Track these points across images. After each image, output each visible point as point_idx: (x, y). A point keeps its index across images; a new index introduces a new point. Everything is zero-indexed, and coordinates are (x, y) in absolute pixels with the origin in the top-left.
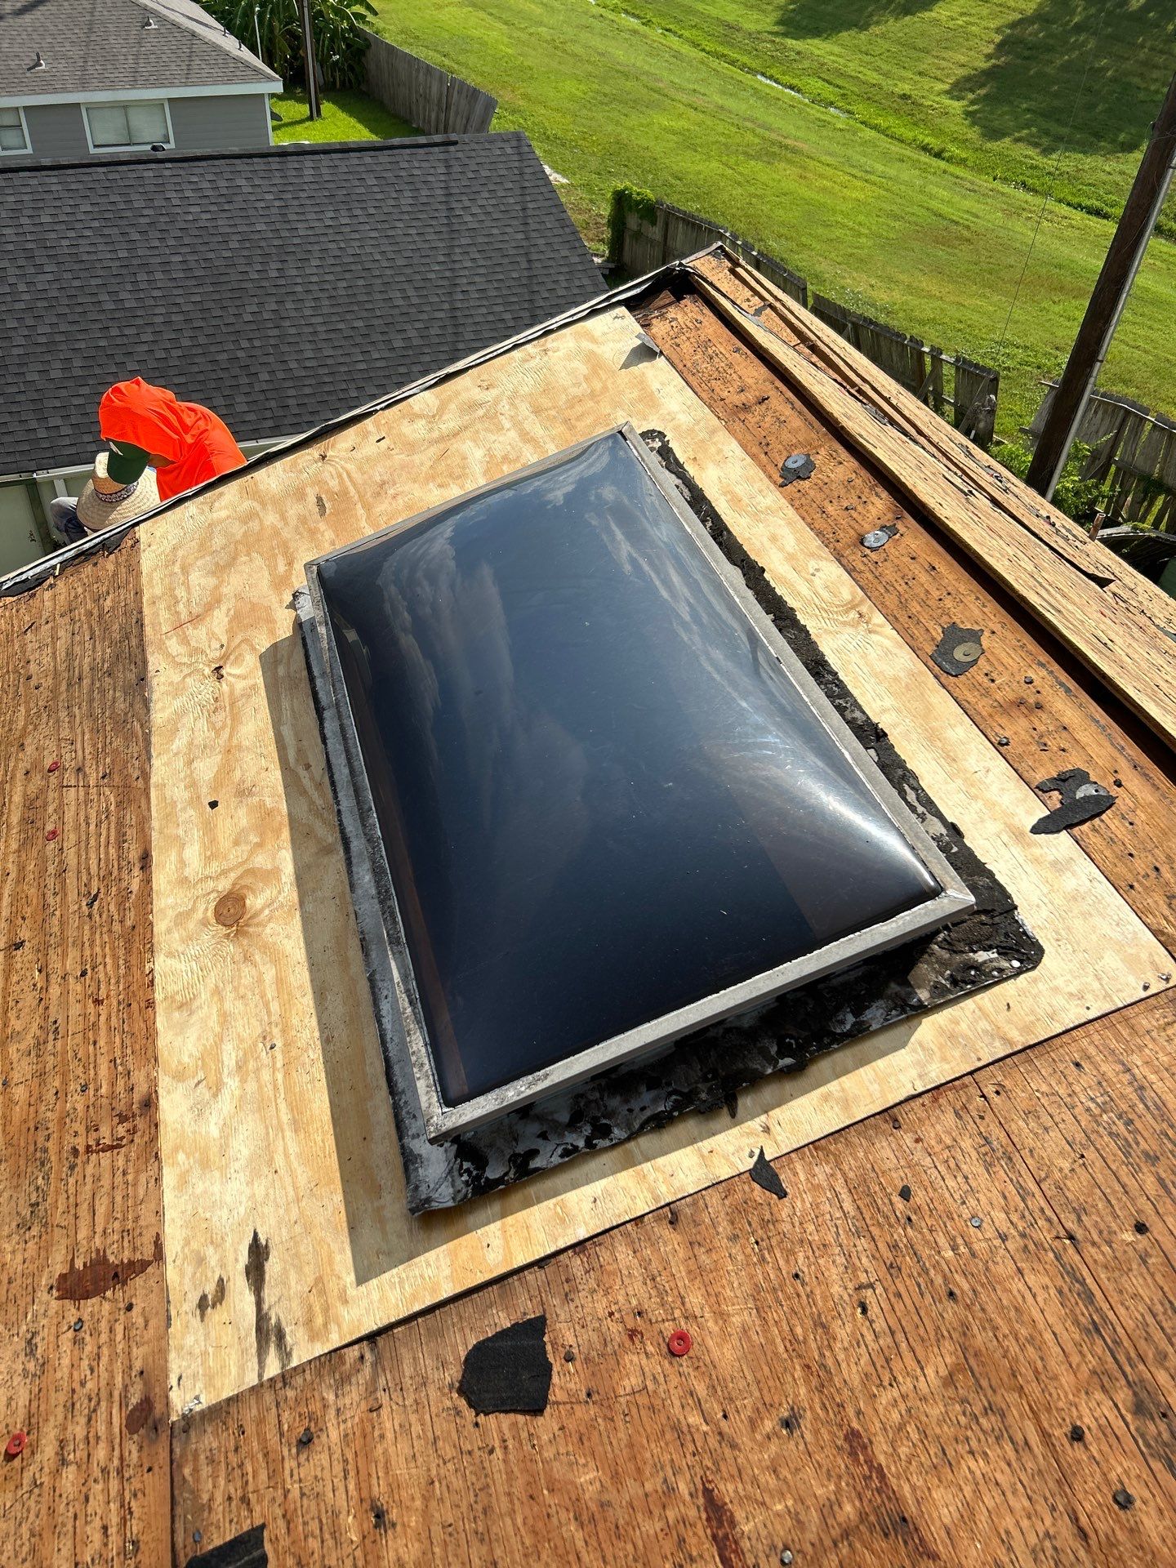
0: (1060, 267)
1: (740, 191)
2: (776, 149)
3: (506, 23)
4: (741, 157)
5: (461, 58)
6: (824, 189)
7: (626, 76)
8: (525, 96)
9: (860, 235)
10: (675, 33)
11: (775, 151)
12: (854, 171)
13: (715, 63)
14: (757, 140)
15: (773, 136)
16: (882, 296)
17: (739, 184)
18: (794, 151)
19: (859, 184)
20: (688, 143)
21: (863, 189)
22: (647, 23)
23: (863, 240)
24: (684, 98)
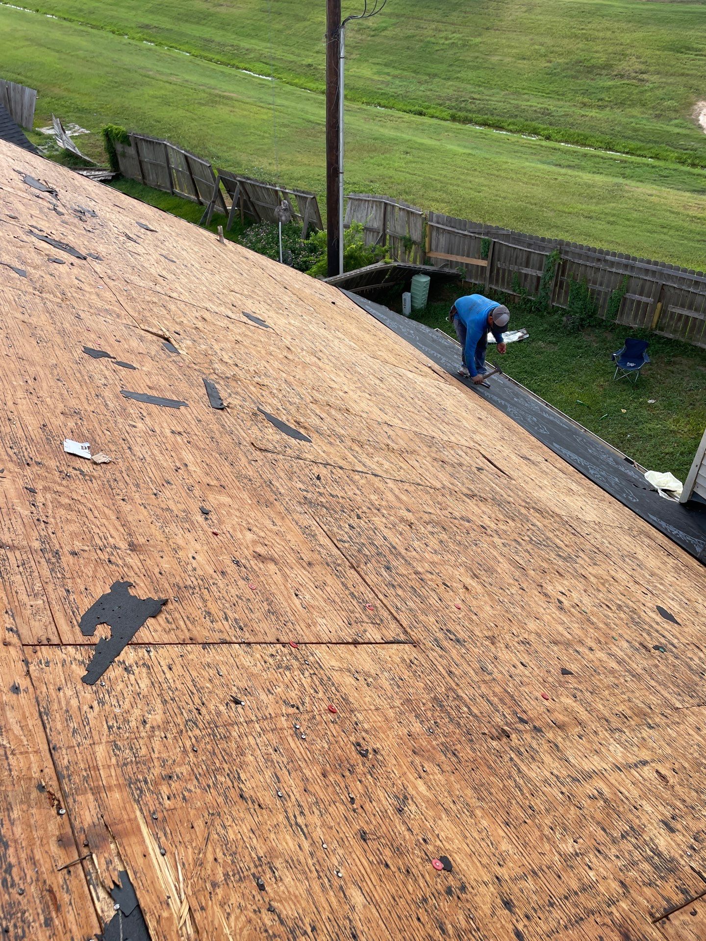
0: (375, 139)
1: (195, 123)
2: (217, 99)
3: (58, 52)
4: (196, 106)
5: (29, 74)
6: (245, 117)
7: (129, 71)
8: (67, 90)
9: (263, 138)
10: (176, 48)
11: (215, 100)
12: (262, 105)
13: (198, 61)
14: (206, 95)
15: (217, 92)
16: (274, 168)
17: (195, 120)
18: (228, 98)
19: (265, 111)
20: (166, 102)
21: (266, 114)
22: (160, 44)
23: (266, 140)
24: (165, 78)
